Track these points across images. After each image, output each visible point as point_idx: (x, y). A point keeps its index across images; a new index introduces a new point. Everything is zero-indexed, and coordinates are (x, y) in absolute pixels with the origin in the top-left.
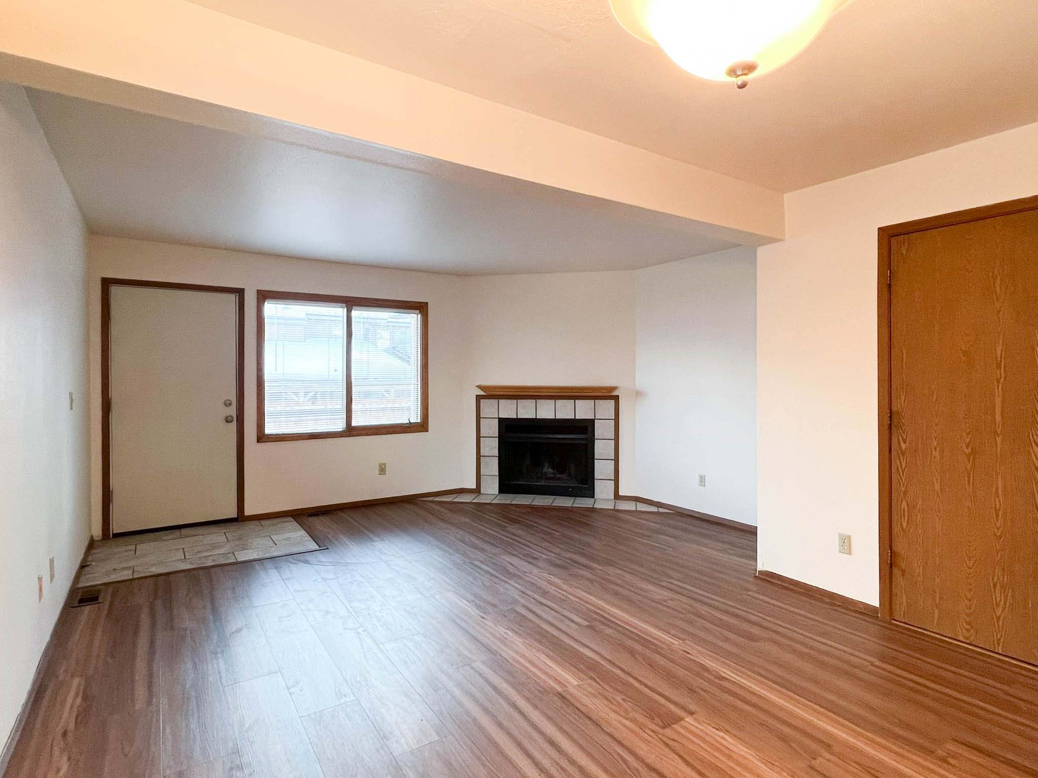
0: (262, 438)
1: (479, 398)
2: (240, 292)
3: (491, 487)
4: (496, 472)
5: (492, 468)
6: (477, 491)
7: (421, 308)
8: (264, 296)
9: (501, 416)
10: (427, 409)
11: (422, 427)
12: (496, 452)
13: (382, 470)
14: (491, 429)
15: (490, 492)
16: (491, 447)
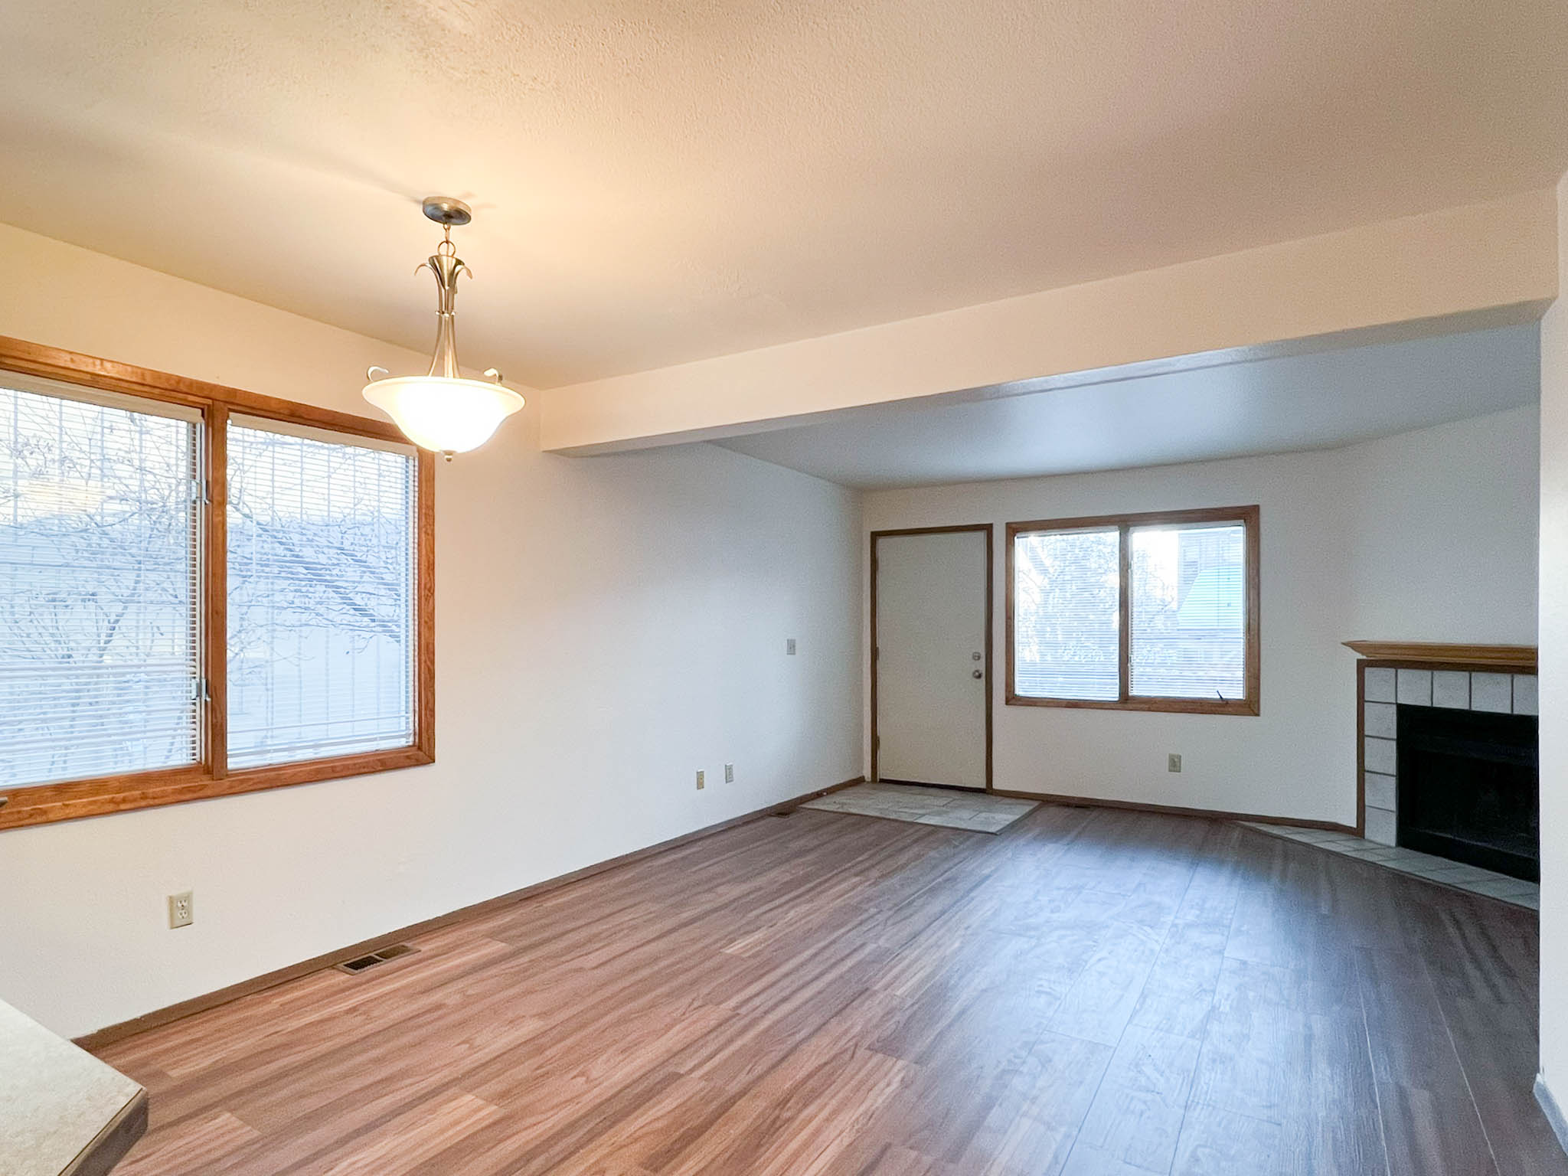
0: (1012, 699)
1: (1362, 666)
2: (988, 529)
3: (1384, 830)
4: (1392, 805)
5: (1385, 795)
6: (1357, 832)
7: (1247, 516)
8: (1014, 530)
9: (1401, 701)
10: (1258, 678)
11: (1249, 706)
12: (1392, 768)
13: (1175, 764)
14: (1384, 723)
15: (1379, 839)
16: (1384, 757)
